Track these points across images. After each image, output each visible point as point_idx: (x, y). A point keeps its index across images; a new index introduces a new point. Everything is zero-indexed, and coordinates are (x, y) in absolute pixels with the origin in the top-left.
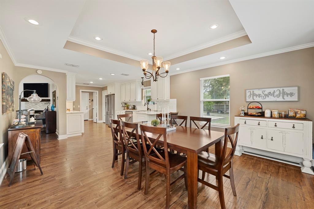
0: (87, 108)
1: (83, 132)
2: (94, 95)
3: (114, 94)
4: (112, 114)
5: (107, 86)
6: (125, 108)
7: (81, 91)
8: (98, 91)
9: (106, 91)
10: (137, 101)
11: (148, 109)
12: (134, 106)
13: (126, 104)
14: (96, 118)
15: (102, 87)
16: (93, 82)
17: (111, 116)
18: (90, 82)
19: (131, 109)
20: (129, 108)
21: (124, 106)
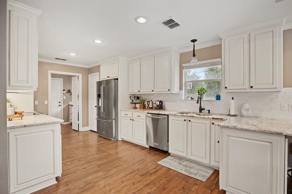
0: (60, 104)
1: (59, 174)
2: (74, 80)
3: (117, 79)
4: (114, 118)
5: (100, 65)
6: (138, 106)
7: (50, 72)
8: (81, 74)
9: (98, 73)
10: (173, 92)
11: (201, 110)
12: (161, 102)
13: (138, 98)
14: (78, 122)
15: (87, 67)
16: (75, 54)
17: (112, 122)
18: (69, 54)
19: (153, 108)
20: (149, 105)
21: (135, 102)
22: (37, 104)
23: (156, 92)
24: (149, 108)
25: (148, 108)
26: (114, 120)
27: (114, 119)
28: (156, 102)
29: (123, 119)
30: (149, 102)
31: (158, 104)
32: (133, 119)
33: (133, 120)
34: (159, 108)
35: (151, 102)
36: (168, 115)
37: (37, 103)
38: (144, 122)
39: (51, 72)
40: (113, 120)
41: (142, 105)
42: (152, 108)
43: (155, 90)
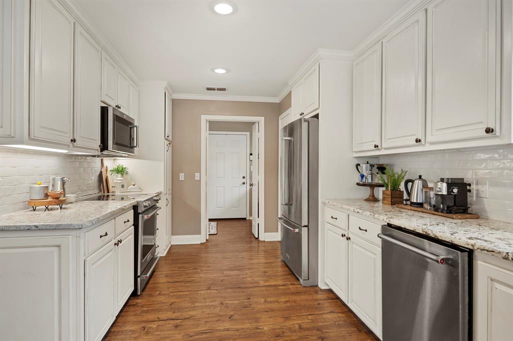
0: (244, 180)
3: (317, 116)
4: (305, 222)
5: (291, 91)
6: (379, 192)
7: (204, 118)
8: (263, 118)
9: (290, 109)
13: (382, 169)
14: (258, 221)
16: (224, 69)
17: (299, 234)
18: (213, 71)
19: (425, 206)
20: (409, 194)
21: (370, 181)
22: (183, 179)
23: (432, 144)
24: (412, 204)
25: (409, 203)
26: (306, 228)
27: (305, 226)
28: (436, 183)
29: (329, 230)
30: (412, 181)
31: (445, 192)
32: (350, 236)
33: (348, 239)
34: (448, 207)
35: (418, 184)
36: (470, 253)
37: (183, 177)
38: (375, 255)
39: (207, 118)
40: (303, 228)
41: (389, 192)
42: (420, 205)
43: (430, 138)
